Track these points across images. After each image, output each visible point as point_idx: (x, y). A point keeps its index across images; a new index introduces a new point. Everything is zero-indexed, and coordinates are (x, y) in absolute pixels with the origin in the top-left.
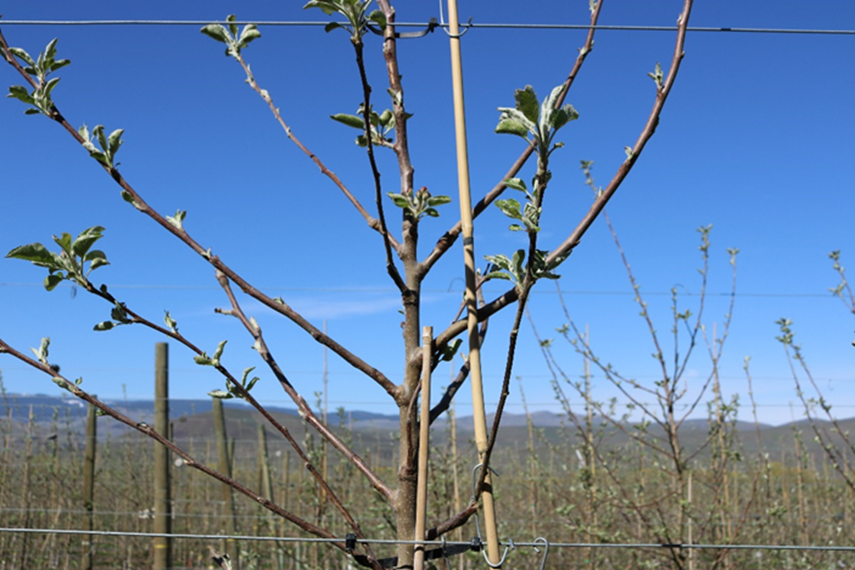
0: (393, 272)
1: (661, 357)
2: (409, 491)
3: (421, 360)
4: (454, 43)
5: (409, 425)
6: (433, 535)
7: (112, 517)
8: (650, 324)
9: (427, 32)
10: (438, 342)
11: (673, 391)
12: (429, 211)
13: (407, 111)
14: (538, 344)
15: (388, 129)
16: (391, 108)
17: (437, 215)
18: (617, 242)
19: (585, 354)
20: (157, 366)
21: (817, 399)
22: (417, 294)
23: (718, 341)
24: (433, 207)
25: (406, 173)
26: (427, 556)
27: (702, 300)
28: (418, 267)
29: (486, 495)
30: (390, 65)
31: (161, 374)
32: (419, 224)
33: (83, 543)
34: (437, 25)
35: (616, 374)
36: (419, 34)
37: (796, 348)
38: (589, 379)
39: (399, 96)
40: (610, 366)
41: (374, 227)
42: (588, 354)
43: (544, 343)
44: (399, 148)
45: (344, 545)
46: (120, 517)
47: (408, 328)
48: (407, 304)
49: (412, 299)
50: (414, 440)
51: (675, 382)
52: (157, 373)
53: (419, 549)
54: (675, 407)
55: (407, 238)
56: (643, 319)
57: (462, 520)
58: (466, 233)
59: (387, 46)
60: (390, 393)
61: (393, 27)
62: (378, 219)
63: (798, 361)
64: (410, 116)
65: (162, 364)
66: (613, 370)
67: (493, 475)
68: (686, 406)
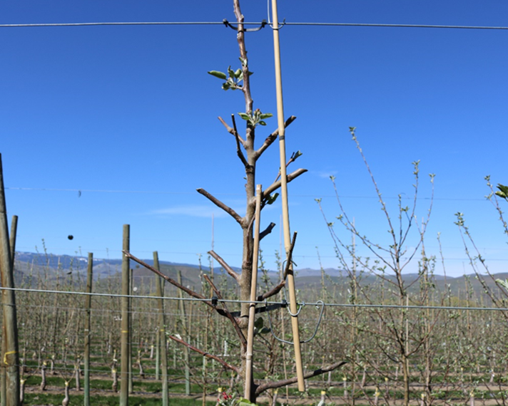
0: (240, 155)
1: (393, 232)
2: (248, 275)
3: (255, 203)
4: (275, 33)
5: (248, 238)
6: (261, 299)
7: (100, 318)
8: (387, 214)
9: (261, 28)
10: (265, 193)
11: (399, 250)
12: (260, 123)
13: (250, 71)
14: (327, 225)
15: (239, 80)
16: (241, 68)
17: (265, 124)
18: (369, 170)
19: (352, 231)
20: (124, 237)
21: (477, 256)
22: (254, 168)
23: (425, 224)
24: (263, 120)
25: (249, 102)
26: (256, 311)
27: (415, 201)
28: (254, 153)
29: (289, 276)
30: (241, 45)
31: (126, 241)
32: (255, 130)
33: (85, 330)
34: (266, 23)
35: (368, 241)
36: (257, 29)
37: (466, 228)
38: (354, 247)
39: (245, 61)
40: (365, 237)
41: (231, 132)
42: (353, 230)
43: (330, 224)
44: (245, 89)
45: (211, 303)
46: (105, 318)
47: (249, 186)
48: (248, 173)
49: (251, 170)
50: (250, 247)
51: (400, 246)
52: (124, 240)
53: (252, 306)
54: (400, 259)
55: (249, 137)
56: (384, 212)
57: (276, 291)
58: (281, 134)
59: (239, 35)
60: (238, 221)
61: (243, 25)
62: (233, 129)
63: (467, 235)
64: (252, 73)
65: (127, 235)
66: (367, 239)
67: (294, 265)
68: (406, 258)
